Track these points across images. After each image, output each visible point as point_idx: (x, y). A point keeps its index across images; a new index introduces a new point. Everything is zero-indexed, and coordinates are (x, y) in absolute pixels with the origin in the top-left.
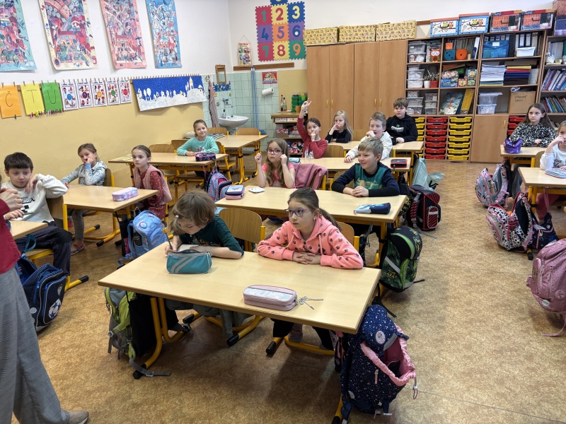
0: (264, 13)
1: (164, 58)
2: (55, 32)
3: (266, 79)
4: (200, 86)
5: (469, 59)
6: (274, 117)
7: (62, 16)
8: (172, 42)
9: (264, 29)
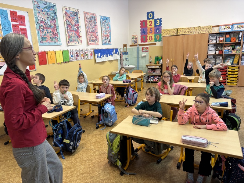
0: (144, 23)
1: (105, 41)
2: (69, 30)
3: (144, 50)
4: (117, 53)
5: (237, 42)
6: (147, 66)
7: (71, 24)
8: (108, 34)
9: (144, 29)
